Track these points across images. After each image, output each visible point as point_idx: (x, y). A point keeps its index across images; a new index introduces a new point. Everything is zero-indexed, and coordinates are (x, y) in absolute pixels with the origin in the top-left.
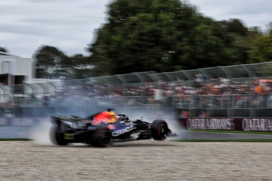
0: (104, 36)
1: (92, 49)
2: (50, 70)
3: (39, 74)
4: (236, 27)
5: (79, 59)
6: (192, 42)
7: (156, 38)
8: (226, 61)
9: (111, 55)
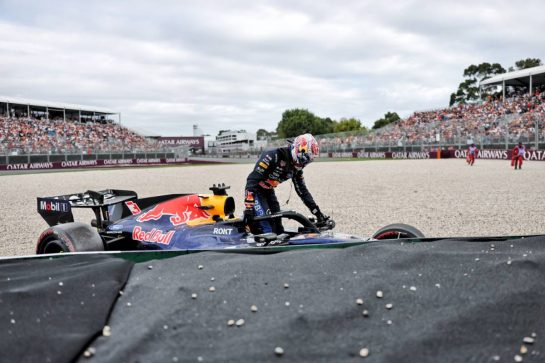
0: (281, 125)
1: (277, 129)
2: (262, 138)
3: (258, 139)
4: (328, 120)
5: (273, 133)
6: (313, 126)
7: (300, 125)
8: (326, 132)
9: (283, 131)
